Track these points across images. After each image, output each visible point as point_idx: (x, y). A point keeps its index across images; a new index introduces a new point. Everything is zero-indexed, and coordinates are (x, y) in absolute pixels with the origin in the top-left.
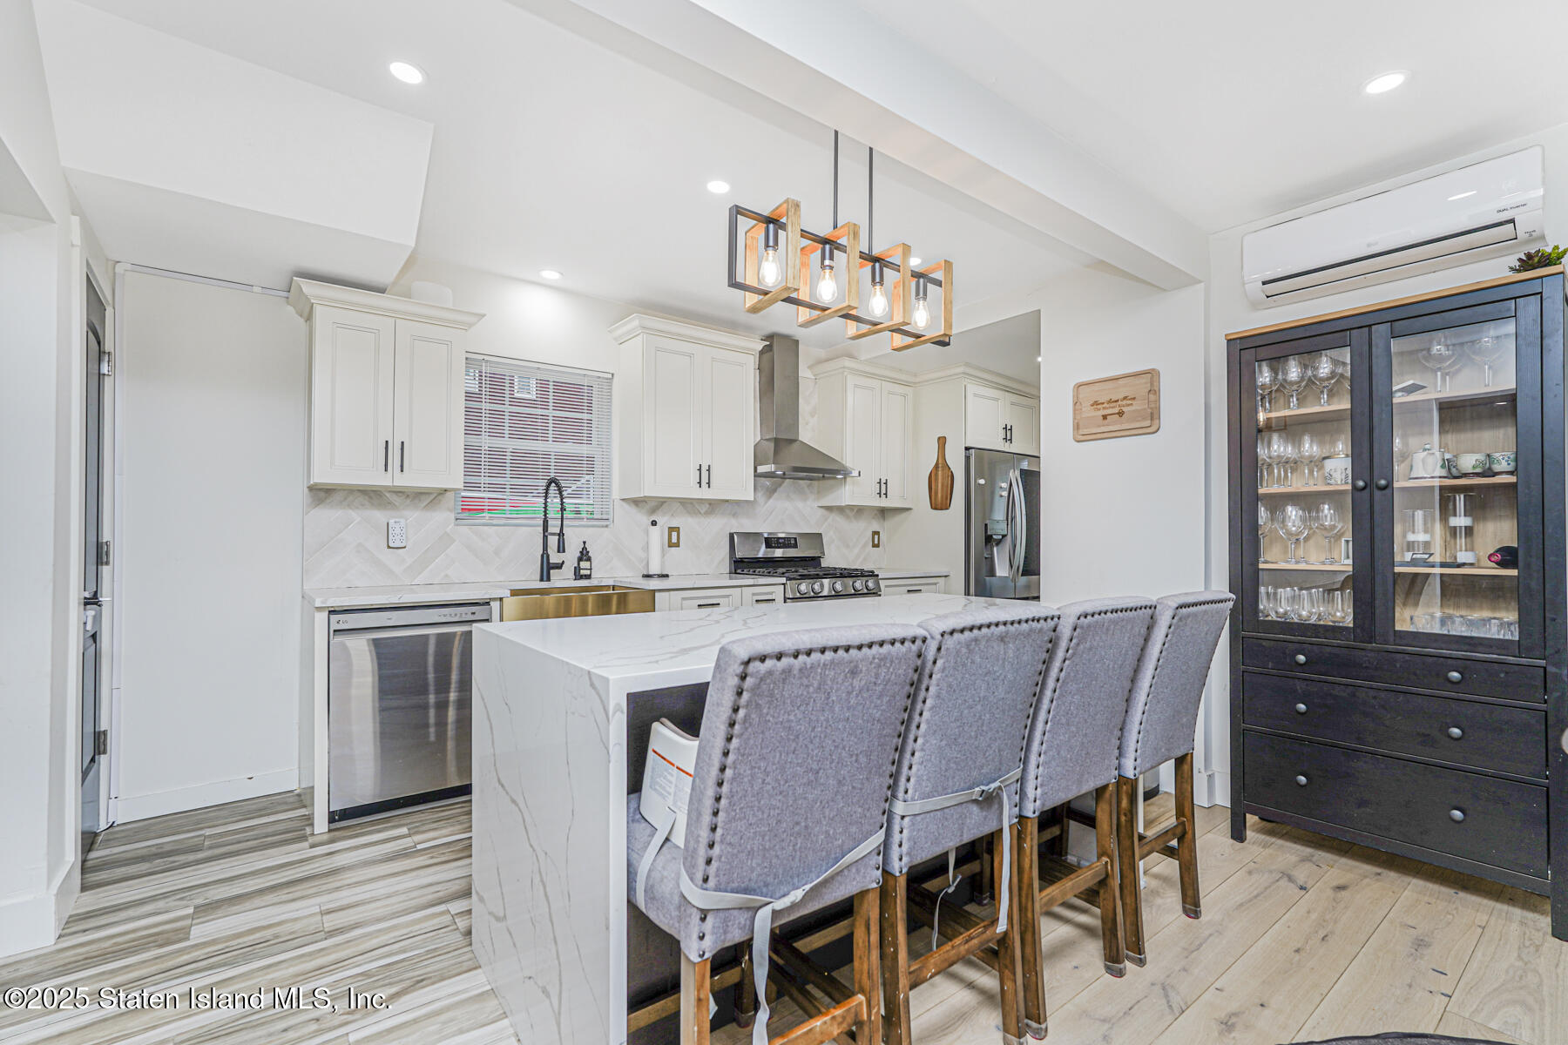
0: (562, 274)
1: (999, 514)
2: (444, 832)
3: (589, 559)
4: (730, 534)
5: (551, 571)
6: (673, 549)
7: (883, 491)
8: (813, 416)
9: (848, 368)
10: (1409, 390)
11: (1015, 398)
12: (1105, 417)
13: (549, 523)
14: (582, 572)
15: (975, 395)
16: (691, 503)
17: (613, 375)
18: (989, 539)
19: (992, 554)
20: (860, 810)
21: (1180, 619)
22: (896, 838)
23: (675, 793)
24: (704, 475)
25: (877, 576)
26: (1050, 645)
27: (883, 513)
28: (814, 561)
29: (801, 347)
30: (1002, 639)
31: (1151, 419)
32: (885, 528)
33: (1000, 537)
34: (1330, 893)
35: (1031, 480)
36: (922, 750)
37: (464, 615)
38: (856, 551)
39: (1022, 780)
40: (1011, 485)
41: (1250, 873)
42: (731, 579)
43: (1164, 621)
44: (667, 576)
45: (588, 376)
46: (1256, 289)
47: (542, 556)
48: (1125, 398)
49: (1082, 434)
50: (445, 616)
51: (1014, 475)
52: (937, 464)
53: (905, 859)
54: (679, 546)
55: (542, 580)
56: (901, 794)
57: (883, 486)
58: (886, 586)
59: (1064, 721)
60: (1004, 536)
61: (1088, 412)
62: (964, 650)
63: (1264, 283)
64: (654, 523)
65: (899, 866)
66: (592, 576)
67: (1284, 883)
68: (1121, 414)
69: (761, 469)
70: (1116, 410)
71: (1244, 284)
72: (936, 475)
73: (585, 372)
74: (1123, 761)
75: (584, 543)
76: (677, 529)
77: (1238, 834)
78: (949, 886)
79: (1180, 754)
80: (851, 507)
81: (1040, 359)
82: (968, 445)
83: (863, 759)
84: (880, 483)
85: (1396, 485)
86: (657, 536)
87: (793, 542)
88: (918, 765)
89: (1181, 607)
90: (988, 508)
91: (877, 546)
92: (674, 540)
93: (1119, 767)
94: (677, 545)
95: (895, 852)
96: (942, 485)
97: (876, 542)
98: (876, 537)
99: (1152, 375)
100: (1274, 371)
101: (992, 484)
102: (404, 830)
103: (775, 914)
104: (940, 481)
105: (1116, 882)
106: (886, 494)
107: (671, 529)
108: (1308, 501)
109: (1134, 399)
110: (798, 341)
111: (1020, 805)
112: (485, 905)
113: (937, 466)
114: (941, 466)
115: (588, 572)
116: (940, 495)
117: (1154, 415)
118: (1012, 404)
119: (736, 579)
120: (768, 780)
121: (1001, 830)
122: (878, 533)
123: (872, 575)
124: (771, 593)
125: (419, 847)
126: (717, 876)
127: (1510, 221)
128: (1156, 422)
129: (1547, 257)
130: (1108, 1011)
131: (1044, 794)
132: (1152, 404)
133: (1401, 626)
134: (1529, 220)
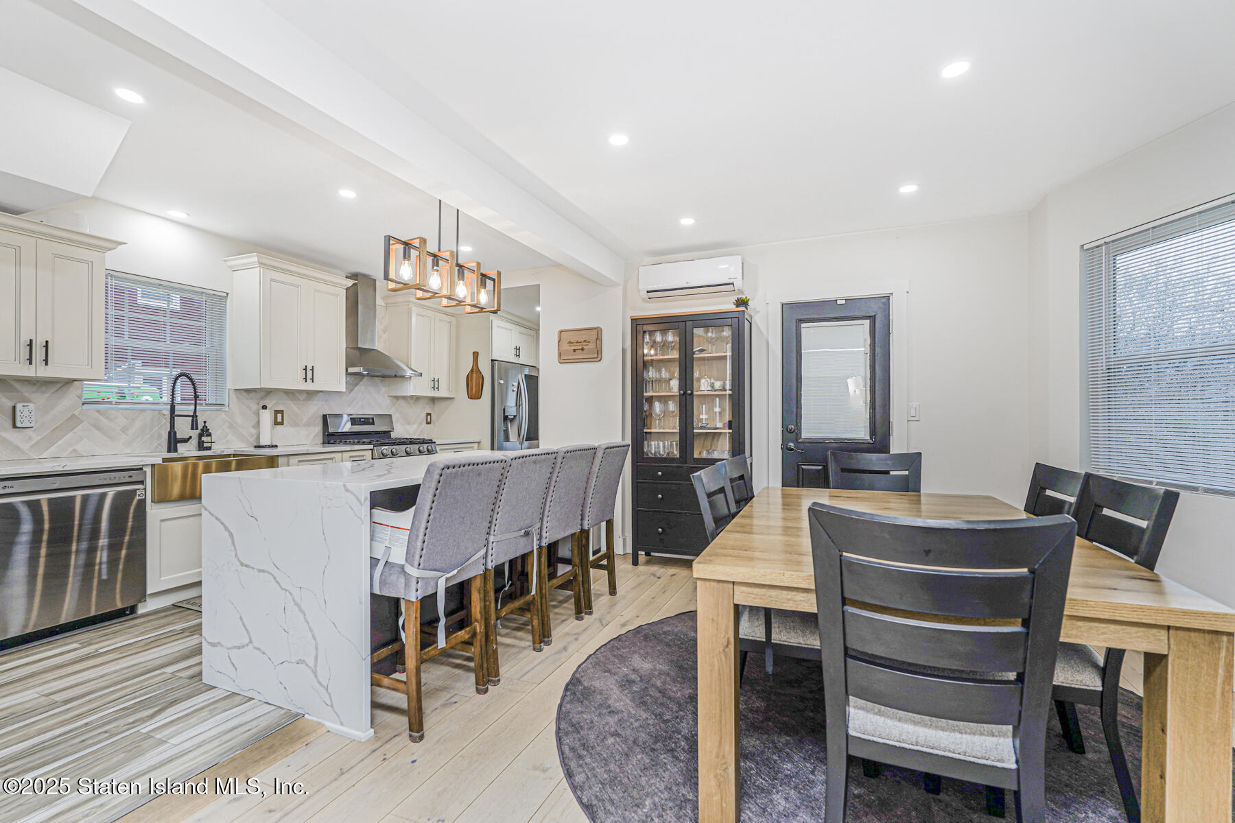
0: (188, 214)
1: (511, 402)
2: (119, 639)
3: (210, 435)
4: (324, 415)
5: (178, 444)
6: (278, 426)
7: (436, 386)
8: (384, 332)
9: (412, 302)
10: (702, 351)
11: (523, 330)
12: (574, 350)
13: (176, 407)
14: (205, 445)
15: (498, 327)
16: (293, 393)
17: (227, 294)
18: (506, 418)
19: (507, 428)
20: (478, 536)
21: (607, 454)
22: (490, 552)
23: (390, 539)
24: (308, 373)
25: (435, 442)
26: (553, 466)
27: (433, 400)
28: (387, 434)
29: (377, 283)
30: (535, 462)
31: (597, 355)
32: (435, 411)
33: (512, 417)
34: (669, 577)
35: (532, 382)
36: (502, 512)
37: (122, 478)
38: (415, 426)
39: (541, 529)
40: (519, 384)
41: (638, 576)
42: (324, 447)
43: (600, 454)
44: (276, 446)
45: (206, 294)
46: (646, 296)
47: (170, 433)
48: (585, 341)
49: (563, 359)
50: (105, 479)
51: (521, 378)
52: (472, 369)
53: (494, 561)
54: (283, 424)
55: (169, 451)
56: (492, 532)
57: (436, 383)
58: (441, 450)
59: (558, 501)
60: (515, 416)
61: (565, 347)
62: (520, 466)
63: (648, 292)
64: (264, 407)
65: (490, 565)
66: (212, 448)
67: (652, 577)
68: (583, 349)
69: (351, 370)
70: (580, 347)
71: (639, 290)
72: (472, 376)
73: (202, 290)
74: (583, 521)
75: (205, 422)
76: (282, 412)
77: (635, 562)
78: (505, 586)
79: (608, 519)
80: (412, 397)
81: (538, 309)
82: (493, 358)
83: (480, 513)
84: (434, 381)
85: (695, 393)
86: (266, 417)
87: (371, 421)
88: (500, 519)
89: (607, 448)
90: (504, 398)
91: (430, 423)
92: (279, 419)
93: (581, 525)
94: (282, 423)
95: (489, 558)
96: (476, 384)
97: (429, 420)
98: (429, 417)
99: (598, 331)
100: (650, 336)
101: (506, 381)
102: (76, 645)
103: (447, 579)
104: (474, 380)
105: (580, 578)
106: (438, 388)
107: (276, 412)
108: (664, 400)
109: (589, 342)
110: (375, 280)
111: (540, 539)
112: (222, 646)
113: (472, 371)
114: (475, 370)
115: (209, 445)
116: (474, 390)
117: (599, 352)
118: (520, 333)
119: (329, 447)
120: (446, 520)
121: (533, 551)
122: (430, 414)
123: (430, 442)
124: (363, 456)
125: (101, 651)
126: (424, 563)
127: (733, 284)
128: (600, 355)
129: (743, 301)
130: (577, 631)
131: (550, 535)
132: (598, 346)
133: (696, 456)
134: (738, 284)
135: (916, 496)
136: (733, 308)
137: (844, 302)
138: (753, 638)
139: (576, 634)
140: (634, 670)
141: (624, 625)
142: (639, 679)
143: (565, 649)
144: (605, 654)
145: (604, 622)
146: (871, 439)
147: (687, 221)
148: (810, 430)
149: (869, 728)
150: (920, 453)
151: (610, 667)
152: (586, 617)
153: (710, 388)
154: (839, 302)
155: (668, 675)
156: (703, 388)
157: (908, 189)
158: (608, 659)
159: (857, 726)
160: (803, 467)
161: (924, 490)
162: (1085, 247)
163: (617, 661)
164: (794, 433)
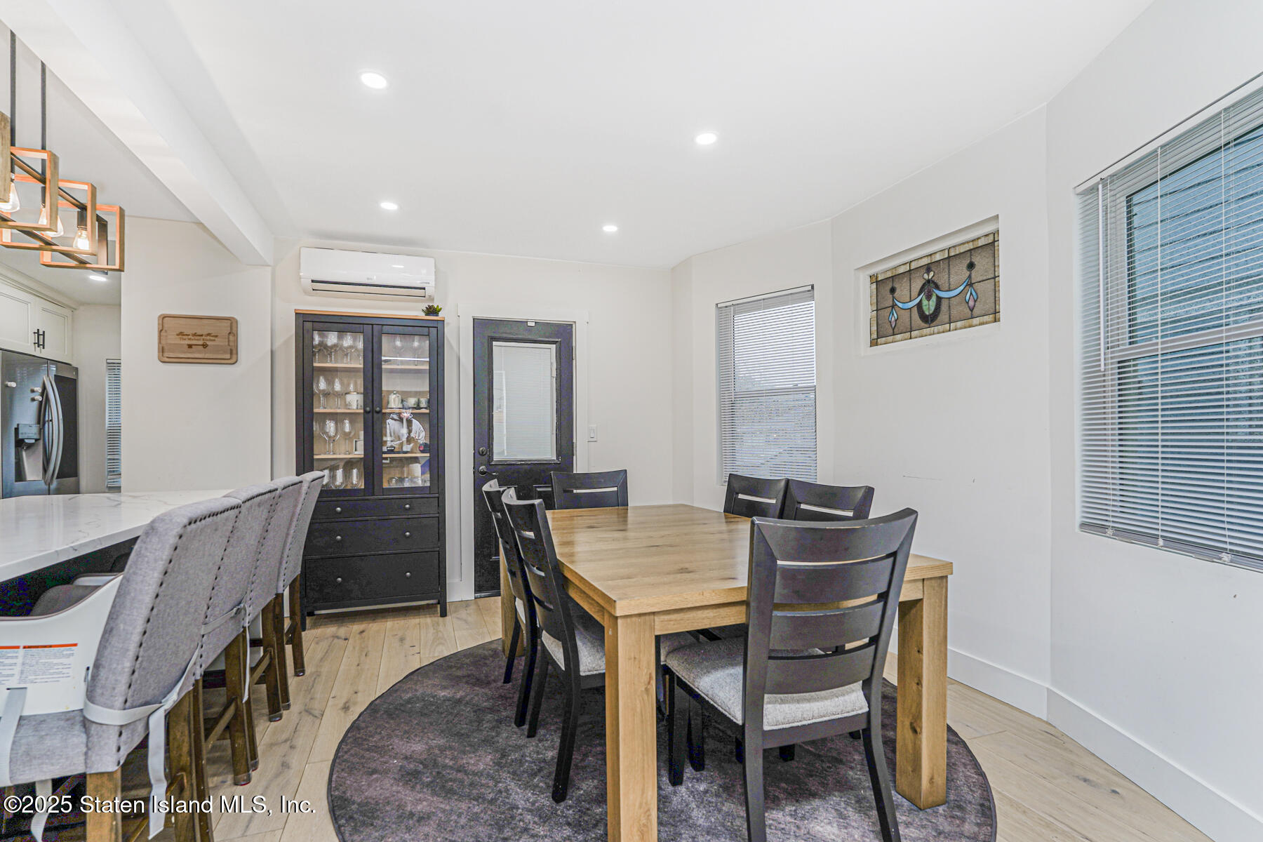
10: (390, 361)
11: (50, 306)
12: (190, 346)
15: (3, 294)
18: (19, 443)
20: (196, 630)
21: (310, 489)
22: (200, 652)
30: (259, 505)
31: (229, 354)
33: (33, 441)
34: (358, 636)
40: (44, 388)
43: (304, 489)
46: (310, 286)
48: (209, 335)
49: (166, 354)
51: (48, 379)
60: (36, 440)
61: (173, 339)
63: (313, 281)
65: (200, 673)
67: (336, 640)
68: (205, 346)
70: (201, 343)
71: (301, 279)
74: (279, 583)
77: (304, 627)
85: (384, 410)
93: (277, 588)
95: (198, 662)
99: (232, 322)
101: (19, 384)
108: (338, 418)
109: (216, 336)
111: (245, 617)
117: (232, 351)
118: (44, 309)
126: (132, 696)
127: (424, 289)
128: (234, 356)
129: (435, 310)
130: (284, 736)
131: (253, 609)
132: (231, 344)
133: (385, 485)
134: (430, 290)
135: (624, 509)
136: (422, 315)
137: (533, 324)
138: (597, 672)
139: (286, 741)
140: (406, 758)
141: (346, 708)
142: (421, 766)
143: (285, 765)
144: (352, 752)
145: (317, 713)
146: (558, 459)
147: (389, 206)
148: (503, 451)
149: (780, 718)
150: (626, 470)
151: (373, 765)
152: (285, 713)
153: (400, 406)
154: (529, 324)
155: (451, 748)
156: (392, 405)
157: (610, 229)
158: (363, 757)
159: (770, 720)
160: (538, 489)
161: (632, 503)
162: (719, 306)
163: (375, 755)
164: (486, 456)
